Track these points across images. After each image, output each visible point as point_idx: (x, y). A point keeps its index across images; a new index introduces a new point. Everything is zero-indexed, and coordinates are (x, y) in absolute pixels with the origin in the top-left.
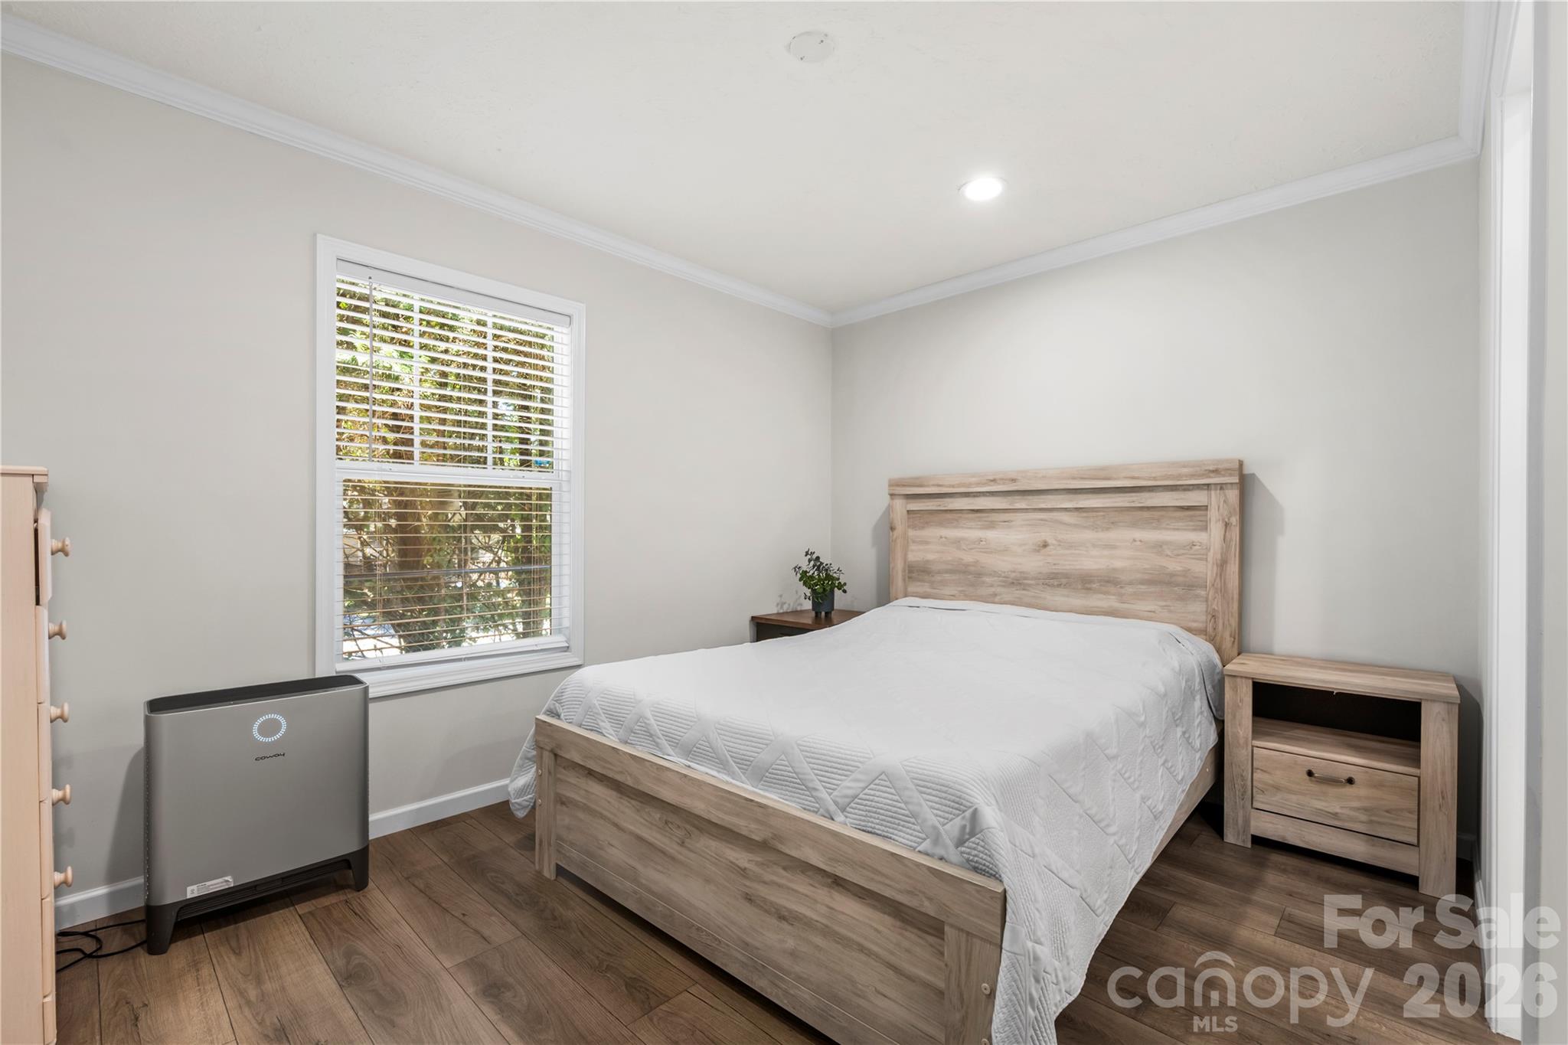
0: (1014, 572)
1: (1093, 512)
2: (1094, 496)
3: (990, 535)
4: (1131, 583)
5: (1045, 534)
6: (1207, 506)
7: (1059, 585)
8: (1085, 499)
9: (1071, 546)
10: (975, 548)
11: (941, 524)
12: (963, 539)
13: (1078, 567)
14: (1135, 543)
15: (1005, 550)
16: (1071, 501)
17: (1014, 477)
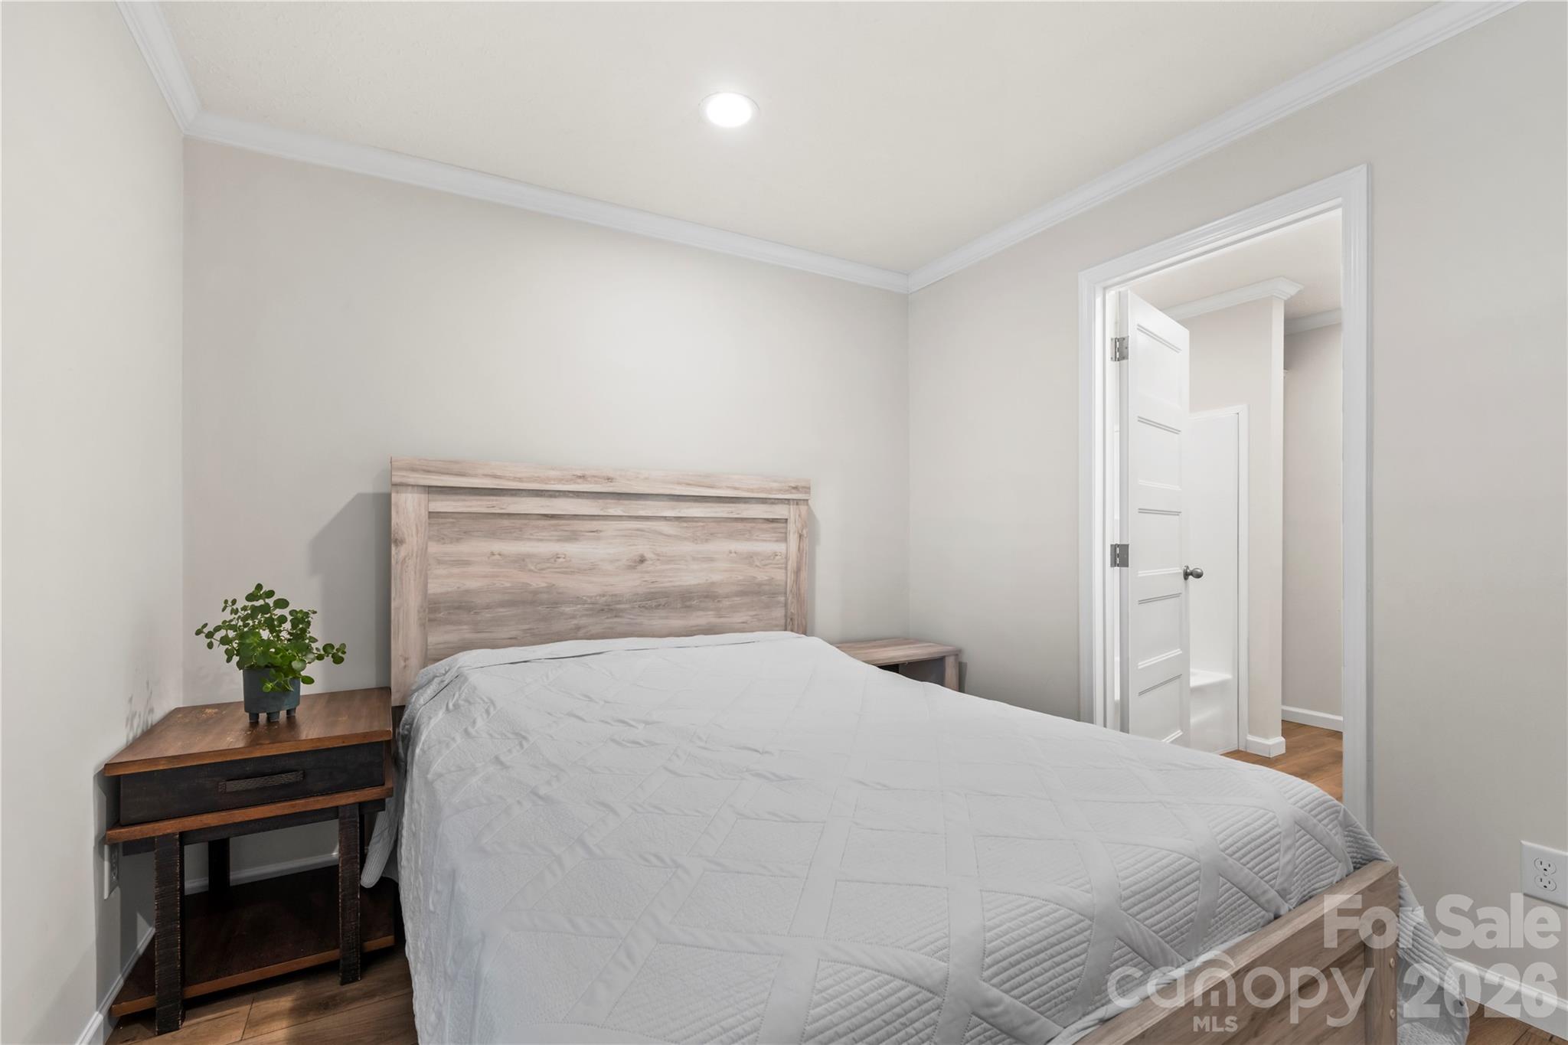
0: (604, 596)
1: (693, 521)
2: (697, 504)
3: (572, 549)
4: (727, 596)
5: (642, 548)
6: (786, 520)
7: (658, 607)
8: (688, 508)
9: (671, 560)
10: (549, 568)
11: (493, 535)
12: (530, 556)
13: (677, 584)
14: (731, 555)
15: (592, 569)
16: (673, 508)
17: (611, 475)
